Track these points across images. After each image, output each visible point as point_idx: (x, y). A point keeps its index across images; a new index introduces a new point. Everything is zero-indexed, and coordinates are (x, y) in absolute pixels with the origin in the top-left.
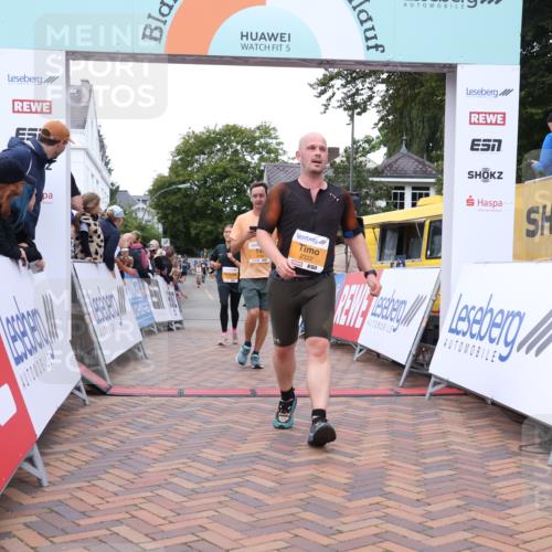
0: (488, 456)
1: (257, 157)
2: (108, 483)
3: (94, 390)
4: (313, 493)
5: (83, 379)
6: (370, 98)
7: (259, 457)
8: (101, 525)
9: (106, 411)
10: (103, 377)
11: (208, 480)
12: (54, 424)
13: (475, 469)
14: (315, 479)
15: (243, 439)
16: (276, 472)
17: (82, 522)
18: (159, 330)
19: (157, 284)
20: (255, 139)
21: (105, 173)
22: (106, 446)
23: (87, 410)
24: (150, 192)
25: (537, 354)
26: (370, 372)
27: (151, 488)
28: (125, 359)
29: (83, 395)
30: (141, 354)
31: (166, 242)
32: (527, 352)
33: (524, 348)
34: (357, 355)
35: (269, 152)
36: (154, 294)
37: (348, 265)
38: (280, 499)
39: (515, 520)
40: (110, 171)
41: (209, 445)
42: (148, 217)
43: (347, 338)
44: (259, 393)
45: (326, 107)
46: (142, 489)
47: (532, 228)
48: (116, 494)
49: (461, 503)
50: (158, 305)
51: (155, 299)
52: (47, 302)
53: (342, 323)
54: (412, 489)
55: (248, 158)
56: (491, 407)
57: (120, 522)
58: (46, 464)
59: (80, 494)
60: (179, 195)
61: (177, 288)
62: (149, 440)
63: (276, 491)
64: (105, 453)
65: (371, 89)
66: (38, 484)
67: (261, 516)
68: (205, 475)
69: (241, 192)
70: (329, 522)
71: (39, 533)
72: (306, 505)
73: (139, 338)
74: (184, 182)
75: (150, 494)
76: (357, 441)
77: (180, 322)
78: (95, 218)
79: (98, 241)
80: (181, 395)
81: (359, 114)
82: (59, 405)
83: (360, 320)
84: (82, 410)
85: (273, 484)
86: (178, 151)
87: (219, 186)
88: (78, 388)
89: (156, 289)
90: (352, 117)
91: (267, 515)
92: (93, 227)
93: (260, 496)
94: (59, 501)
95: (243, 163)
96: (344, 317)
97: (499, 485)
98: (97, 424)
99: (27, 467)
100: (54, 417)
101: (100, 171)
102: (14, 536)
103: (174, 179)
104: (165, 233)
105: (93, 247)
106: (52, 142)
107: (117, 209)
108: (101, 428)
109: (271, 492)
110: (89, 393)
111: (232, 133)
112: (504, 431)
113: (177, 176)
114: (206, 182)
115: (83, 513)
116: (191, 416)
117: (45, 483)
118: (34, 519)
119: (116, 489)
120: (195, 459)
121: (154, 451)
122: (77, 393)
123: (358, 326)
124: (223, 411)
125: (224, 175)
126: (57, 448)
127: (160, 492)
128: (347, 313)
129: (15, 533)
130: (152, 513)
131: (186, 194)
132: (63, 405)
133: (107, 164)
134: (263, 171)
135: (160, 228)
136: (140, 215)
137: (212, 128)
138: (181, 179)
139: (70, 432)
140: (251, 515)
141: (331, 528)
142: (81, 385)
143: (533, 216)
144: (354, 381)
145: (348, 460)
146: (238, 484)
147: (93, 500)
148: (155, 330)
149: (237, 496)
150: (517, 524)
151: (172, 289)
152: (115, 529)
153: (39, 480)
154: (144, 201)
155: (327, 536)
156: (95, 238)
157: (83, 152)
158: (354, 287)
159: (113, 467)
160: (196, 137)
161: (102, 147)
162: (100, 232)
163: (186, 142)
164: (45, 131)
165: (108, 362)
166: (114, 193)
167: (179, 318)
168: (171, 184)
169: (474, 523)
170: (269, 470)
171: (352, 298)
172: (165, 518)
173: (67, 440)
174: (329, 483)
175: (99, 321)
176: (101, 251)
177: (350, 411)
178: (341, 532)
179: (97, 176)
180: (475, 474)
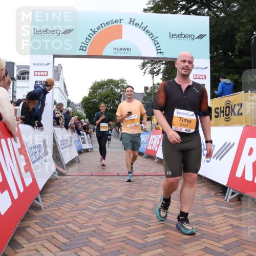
0: (203, 197)
1: (119, 90)
2: (65, 208)
3: (61, 174)
4: (140, 212)
5: (57, 170)
6: (160, 70)
7: (120, 198)
8: (62, 223)
9: (65, 181)
10: (64, 169)
11: (101, 207)
12: (46, 186)
13: (199, 202)
14: (141, 206)
15: (115, 192)
16: (127, 204)
17: (55, 222)
18: (84, 152)
19: (83, 135)
20: (119, 84)
21: (66, 96)
22: (65, 194)
23: (58, 181)
24: (81, 102)
25: (220, 160)
26: (160, 167)
27: (81, 210)
28: (72, 162)
29: (56, 176)
30: (77, 160)
31: (87, 120)
32: (216, 159)
33: (215, 158)
34: (156, 160)
35: (124, 88)
36: (82, 138)
37: (152, 128)
38: (128, 214)
39: (213, 220)
40: (67, 95)
41: (102, 194)
42: (81, 111)
43: (152, 154)
44: (120, 174)
45: (145, 73)
46: (77, 210)
47: (217, 115)
48: (68, 212)
49: (194, 215)
50: (84, 143)
51: (83, 141)
52: (44, 142)
53: (150, 149)
54: (176, 210)
55: (116, 90)
56: (204, 180)
57: (69, 222)
58: (43, 201)
59: (55, 212)
60: (92, 103)
61: (90, 137)
62: (80, 192)
63: (127, 211)
64: (64, 197)
65: (159, 67)
66: (40, 208)
67: (121, 220)
68: (100, 205)
69: (114, 102)
70: (146, 223)
71: (40, 226)
72: (137, 216)
73: (77, 154)
74: (93, 99)
75: (80, 212)
76: (156, 192)
77: (92, 149)
78: (61, 111)
79: (62, 119)
80: (92, 175)
81: (156, 75)
82: (48, 179)
83: (156, 148)
84: (56, 181)
85: (125, 208)
86: (92, 88)
87: (106, 100)
88: (54, 173)
89: (83, 137)
90: (153, 77)
91: (123, 220)
92: (60, 115)
93: (121, 213)
94: (48, 214)
95: (114, 92)
96: (151, 147)
97: (207, 208)
98: (61, 186)
99: (36, 202)
100: (46, 183)
101: (64, 95)
102: (31, 227)
103: (90, 98)
104: (87, 117)
105: (61, 122)
106: (48, 86)
107: (70, 109)
108: (63, 187)
109: (124, 211)
110: (59, 175)
111: (111, 82)
112: (209, 188)
113: (91, 96)
114: (101, 99)
115: (56, 219)
116: (95, 183)
117: (42, 208)
118: (38, 221)
119: (68, 210)
120: (97, 199)
121: (82, 196)
122: (54, 175)
123: (156, 150)
124: (107, 181)
125: (108, 96)
126: (47, 195)
127: (84, 211)
128: (152, 145)
129: (32, 226)
130: (81, 219)
131: (94, 103)
132: (49, 179)
133: (66, 93)
134: (121, 95)
135: (85, 115)
136: (78, 110)
137: (103, 80)
138: (93, 98)
139: (51, 189)
140: (117, 220)
141: (147, 224)
142: (56, 172)
143: (217, 110)
144: (154, 170)
145: (153, 199)
146: (113, 208)
147: (59, 214)
148: (83, 152)
149: (112, 213)
150: (214, 222)
151: (89, 137)
152: (67, 225)
153: (40, 207)
154: (79, 106)
155: (145, 227)
156: (61, 118)
157: (58, 89)
158: (154, 136)
159: (67, 202)
160: (98, 83)
161: (65, 87)
162: (63, 116)
163: (94, 85)
164: (46, 82)
165: (66, 163)
166: (69, 103)
167: (91, 147)
168: (89, 100)
169: (199, 222)
170: (124, 203)
171: (154, 140)
172: (86, 221)
173: (51, 192)
174: (146, 208)
175: (62, 149)
176: (64, 123)
177: (154, 181)
178: (150, 226)
179: (63, 97)
180: (199, 204)
